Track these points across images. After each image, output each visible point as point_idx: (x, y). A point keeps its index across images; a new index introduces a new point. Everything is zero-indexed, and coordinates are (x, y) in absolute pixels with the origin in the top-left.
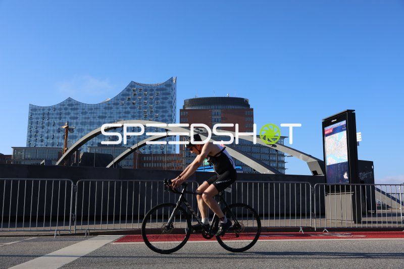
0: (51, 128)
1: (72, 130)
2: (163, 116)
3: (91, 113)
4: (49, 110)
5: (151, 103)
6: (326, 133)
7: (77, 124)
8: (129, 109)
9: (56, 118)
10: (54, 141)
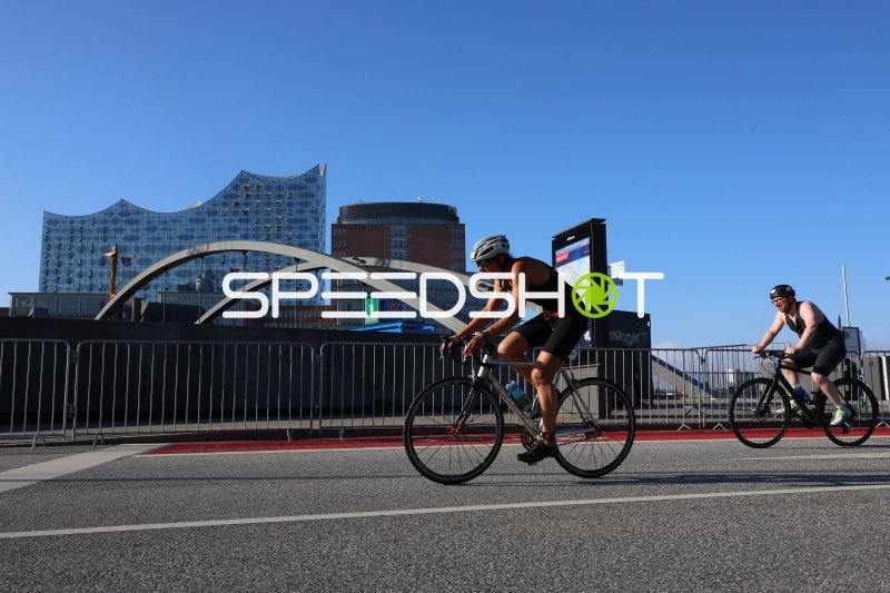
0: (87, 257)
1: (127, 261)
4: (83, 222)
5: (279, 212)
6: (558, 260)
7: (137, 249)
8: (238, 224)
9: (96, 238)
10: (94, 282)
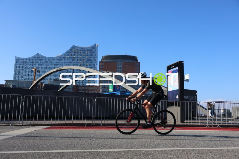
0: (27, 70)
1: (39, 72)
2: (90, 65)
3: (50, 62)
4: (26, 60)
5: (84, 58)
7: (42, 68)
8: (72, 61)
9: (30, 65)
10: (29, 77)
